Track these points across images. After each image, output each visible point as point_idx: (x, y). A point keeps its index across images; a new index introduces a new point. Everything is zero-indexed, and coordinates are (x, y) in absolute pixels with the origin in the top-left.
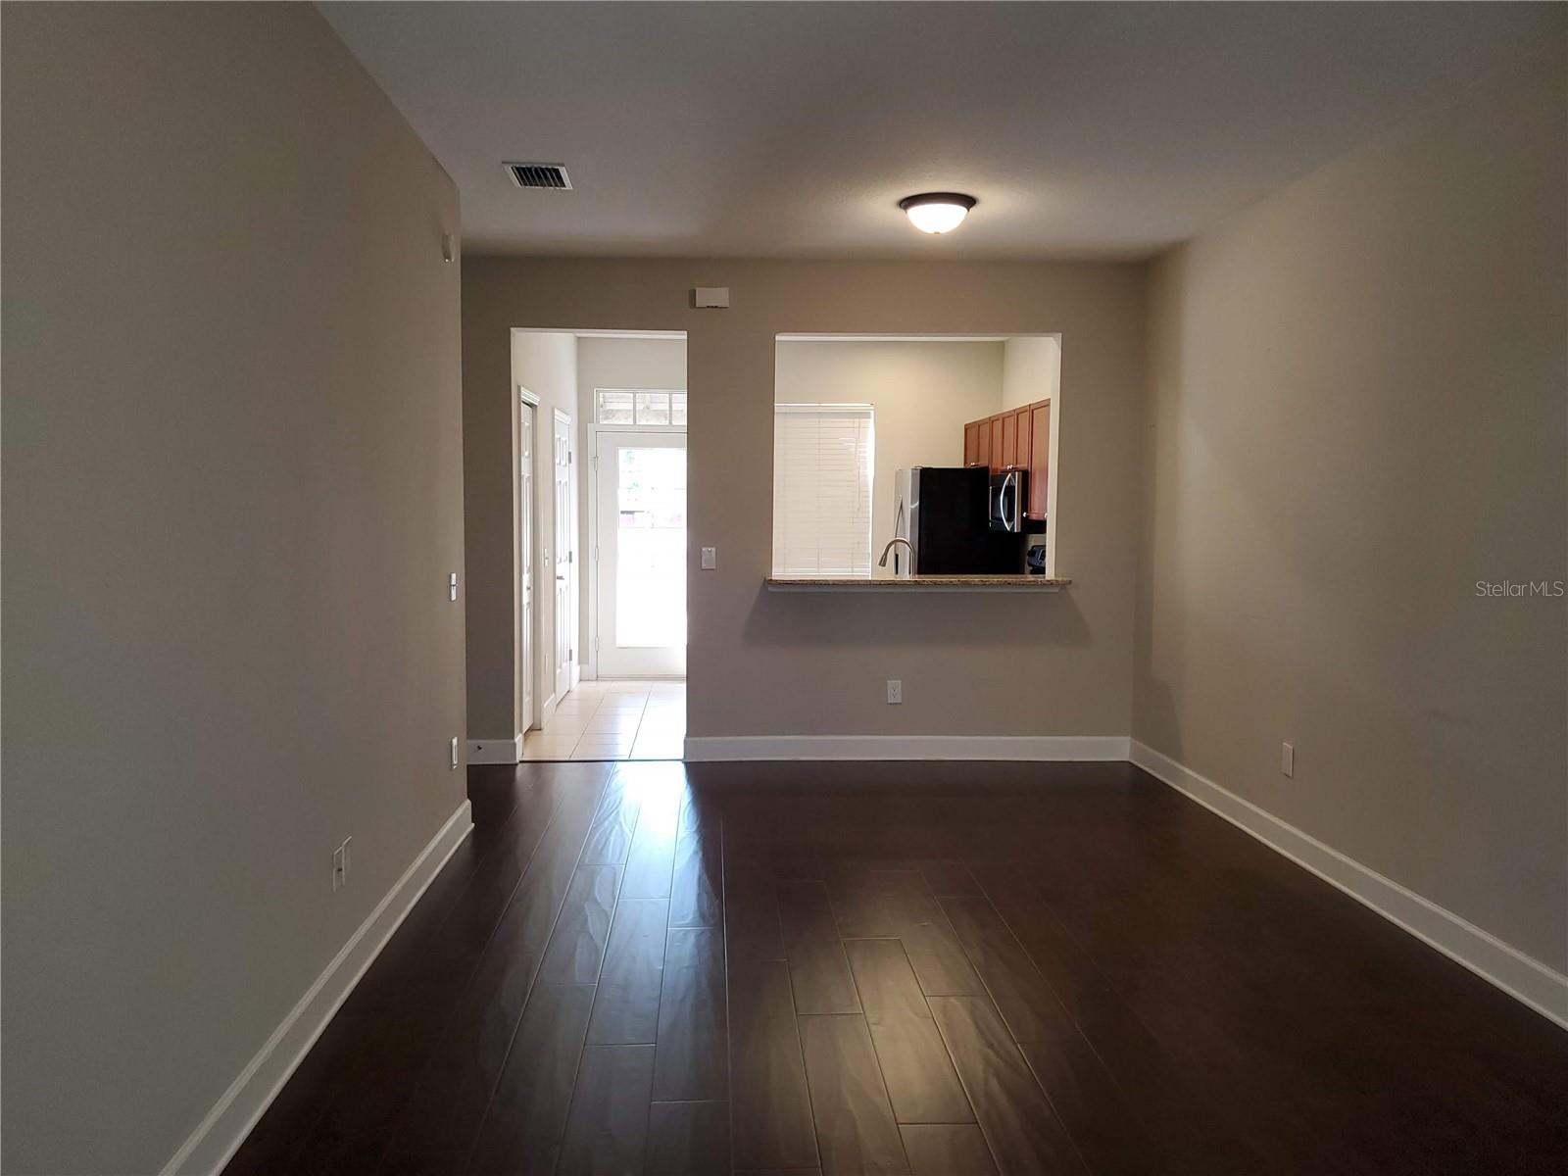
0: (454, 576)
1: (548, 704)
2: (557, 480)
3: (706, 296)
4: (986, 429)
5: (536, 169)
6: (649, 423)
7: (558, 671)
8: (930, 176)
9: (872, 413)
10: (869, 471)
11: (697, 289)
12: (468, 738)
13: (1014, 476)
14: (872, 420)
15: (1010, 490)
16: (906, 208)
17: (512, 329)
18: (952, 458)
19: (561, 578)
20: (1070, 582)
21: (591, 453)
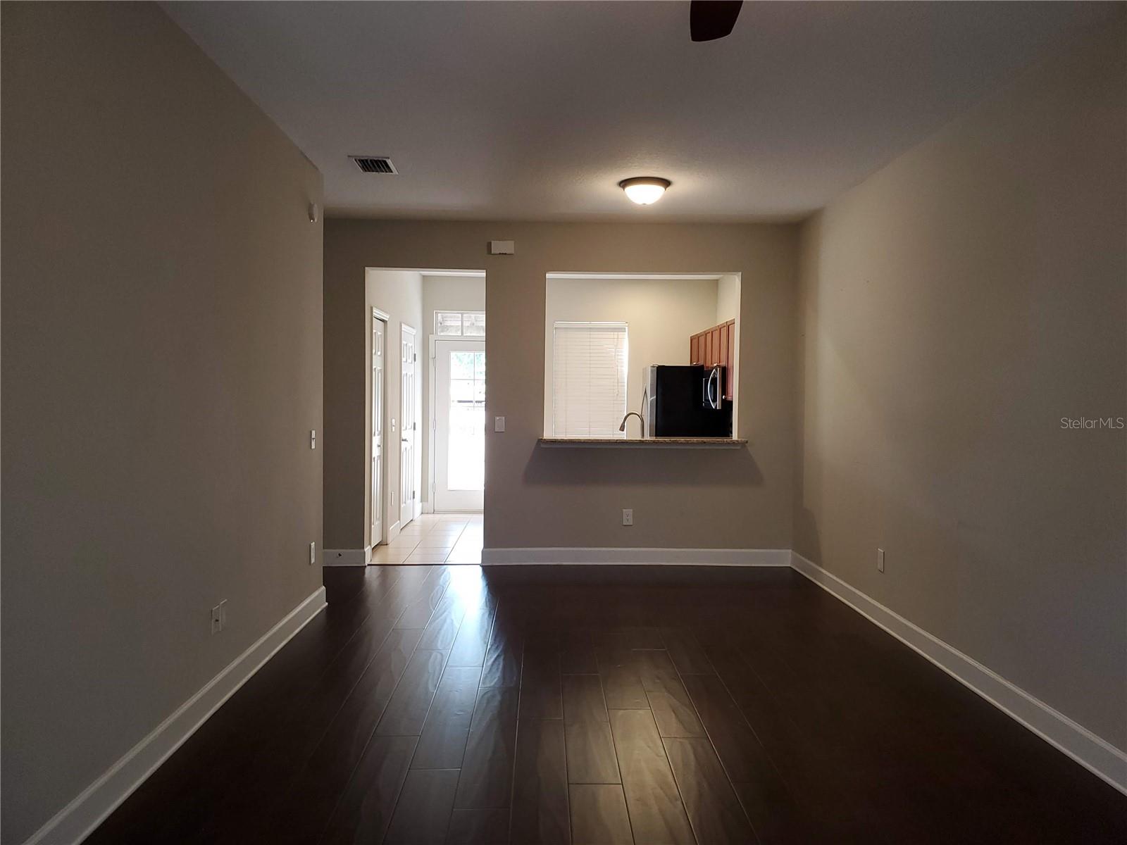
0: (313, 432)
1: (393, 528)
2: (403, 372)
3: (498, 247)
4: (702, 339)
5: (371, 161)
6: (472, 335)
7: (402, 506)
8: (635, 166)
9: (627, 330)
10: (625, 370)
11: (493, 242)
12: (324, 548)
13: (717, 370)
14: (626, 333)
15: (714, 380)
16: (624, 187)
17: (366, 268)
18: (683, 360)
19: (405, 440)
20: (747, 442)
21: (431, 355)
